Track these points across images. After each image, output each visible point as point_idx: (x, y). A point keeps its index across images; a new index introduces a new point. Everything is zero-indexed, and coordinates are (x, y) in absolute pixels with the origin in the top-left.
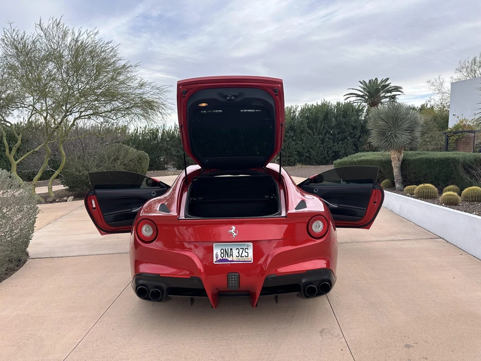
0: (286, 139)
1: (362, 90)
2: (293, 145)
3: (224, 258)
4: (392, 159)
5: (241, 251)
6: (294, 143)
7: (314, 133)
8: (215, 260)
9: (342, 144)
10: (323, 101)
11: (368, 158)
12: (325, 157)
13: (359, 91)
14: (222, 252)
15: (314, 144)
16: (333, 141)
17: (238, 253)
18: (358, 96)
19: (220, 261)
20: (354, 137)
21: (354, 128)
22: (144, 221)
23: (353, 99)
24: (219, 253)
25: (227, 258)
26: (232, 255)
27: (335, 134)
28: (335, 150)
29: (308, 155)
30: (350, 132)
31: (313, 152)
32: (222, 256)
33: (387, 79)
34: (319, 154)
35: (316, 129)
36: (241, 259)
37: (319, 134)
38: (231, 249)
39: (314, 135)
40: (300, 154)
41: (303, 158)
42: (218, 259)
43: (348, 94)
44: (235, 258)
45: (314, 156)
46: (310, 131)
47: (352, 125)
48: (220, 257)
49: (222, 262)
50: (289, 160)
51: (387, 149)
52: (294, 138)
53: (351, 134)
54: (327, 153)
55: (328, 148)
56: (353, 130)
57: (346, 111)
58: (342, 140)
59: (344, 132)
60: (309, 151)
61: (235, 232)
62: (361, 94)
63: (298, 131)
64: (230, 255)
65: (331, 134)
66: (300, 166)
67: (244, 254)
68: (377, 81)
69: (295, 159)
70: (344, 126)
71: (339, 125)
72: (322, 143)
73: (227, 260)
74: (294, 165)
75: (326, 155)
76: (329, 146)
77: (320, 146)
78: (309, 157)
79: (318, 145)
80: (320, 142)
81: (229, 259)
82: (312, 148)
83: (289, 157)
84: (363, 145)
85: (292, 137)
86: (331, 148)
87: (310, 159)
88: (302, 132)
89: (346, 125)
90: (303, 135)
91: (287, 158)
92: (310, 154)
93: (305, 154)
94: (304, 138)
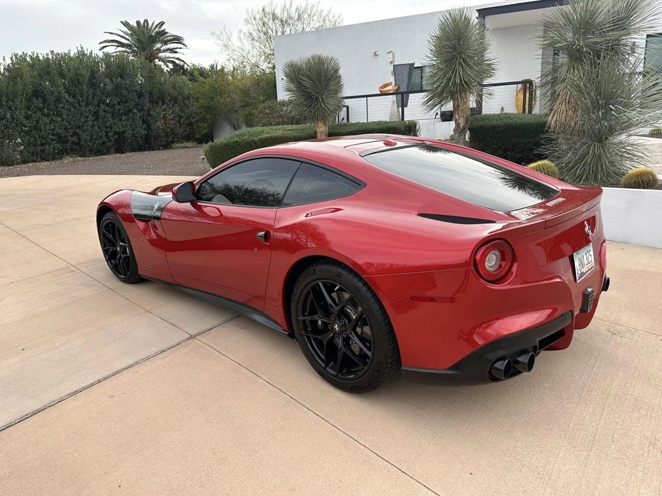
0: (30, 113)
2: (46, 124)
6: (46, 120)
7: (79, 103)
9: (127, 120)
10: (80, 49)
12: (104, 143)
13: (119, 35)
15: (83, 119)
16: (112, 116)
20: (141, 110)
21: (140, 95)
27: (114, 105)
28: (117, 130)
29: (77, 141)
30: (135, 101)
31: (84, 136)
33: (162, 24)
34: (95, 137)
35: (81, 96)
37: (87, 105)
39: (80, 106)
40: (61, 139)
41: (68, 146)
43: (105, 41)
45: (86, 142)
46: (71, 99)
47: (136, 91)
50: (43, 151)
52: (46, 111)
53: (137, 104)
54: (106, 135)
55: (107, 127)
56: (139, 98)
57: (117, 68)
58: (125, 114)
59: (126, 102)
60: (75, 133)
63: (51, 99)
65: (107, 105)
66: (71, 159)
68: (148, 24)
69: (54, 148)
70: (125, 92)
71: (117, 87)
72: (97, 119)
74: (54, 159)
75: (105, 139)
76: (108, 125)
77: (93, 125)
78: (76, 144)
79: (90, 123)
80: (93, 118)
82: (79, 128)
83: (42, 145)
84: (156, 121)
85: (41, 110)
86: (111, 128)
87: (80, 147)
88: (58, 100)
89: (128, 90)
90: (61, 105)
91: (38, 147)
92: (79, 139)
93: (70, 138)
94: (64, 111)
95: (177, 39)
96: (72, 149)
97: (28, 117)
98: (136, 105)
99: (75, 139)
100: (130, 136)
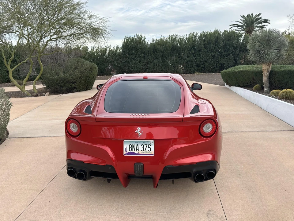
0: (189, 55)
1: (242, 22)
2: (194, 59)
3: (132, 151)
4: (263, 71)
5: (145, 146)
6: (194, 58)
7: (208, 51)
8: (124, 153)
9: (227, 59)
10: (215, 29)
11: (245, 69)
12: (215, 68)
13: (240, 22)
14: (130, 147)
15: (208, 58)
16: (221, 57)
17: (143, 148)
18: (239, 26)
19: (129, 153)
20: (235, 54)
21: (235, 48)
22: (72, 120)
23: (235, 28)
24: (128, 148)
25: (134, 151)
26: (138, 149)
27: (222, 52)
28: (221, 63)
30: (232, 51)
31: (207, 65)
32: (130, 150)
33: (260, 14)
34: (211, 65)
35: (210, 49)
36: (145, 153)
37: (211, 52)
38: (137, 145)
39: (208, 53)
40: (198, 65)
42: (127, 152)
43: (232, 25)
44: (140, 152)
45: (207, 67)
46: (205, 50)
47: (234, 46)
48: (128, 151)
49: (130, 154)
50: (190, 70)
51: (260, 63)
52: (195, 54)
54: (216, 65)
55: (217, 62)
56: (234, 49)
57: (230, 37)
58: (227, 56)
59: (228, 51)
60: (204, 64)
61: (141, 132)
62: (241, 24)
63: (198, 50)
64: (137, 149)
65: (220, 52)
66: (198, 74)
67: (148, 149)
68: (253, 15)
69: (194, 69)
70: (228, 47)
71: (225, 45)
72: (213, 58)
73: (134, 153)
74: (194, 73)
75: (216, 67)
76: (217, 60)
77: (212, 60)
78: (204, 68)
79: (210, 60)
80: (212, 57)
81: (136, 152)
82: (206, 61)
83: (191, 67)
84: (240, 60)
85: (193, 54)
86: (219, 62)
87: (205, 69)
88: (200, 50)
89: (230, 46)
90: (201, 52)
91: (189, 68)
92: (205, 66)
93: (201, 65)
94: (201, 55)
95: (266, 21)
96: (201, 69)
97: (188, 57)
98: (232, 52)
99: (203, 66)
100: (226, 66)
